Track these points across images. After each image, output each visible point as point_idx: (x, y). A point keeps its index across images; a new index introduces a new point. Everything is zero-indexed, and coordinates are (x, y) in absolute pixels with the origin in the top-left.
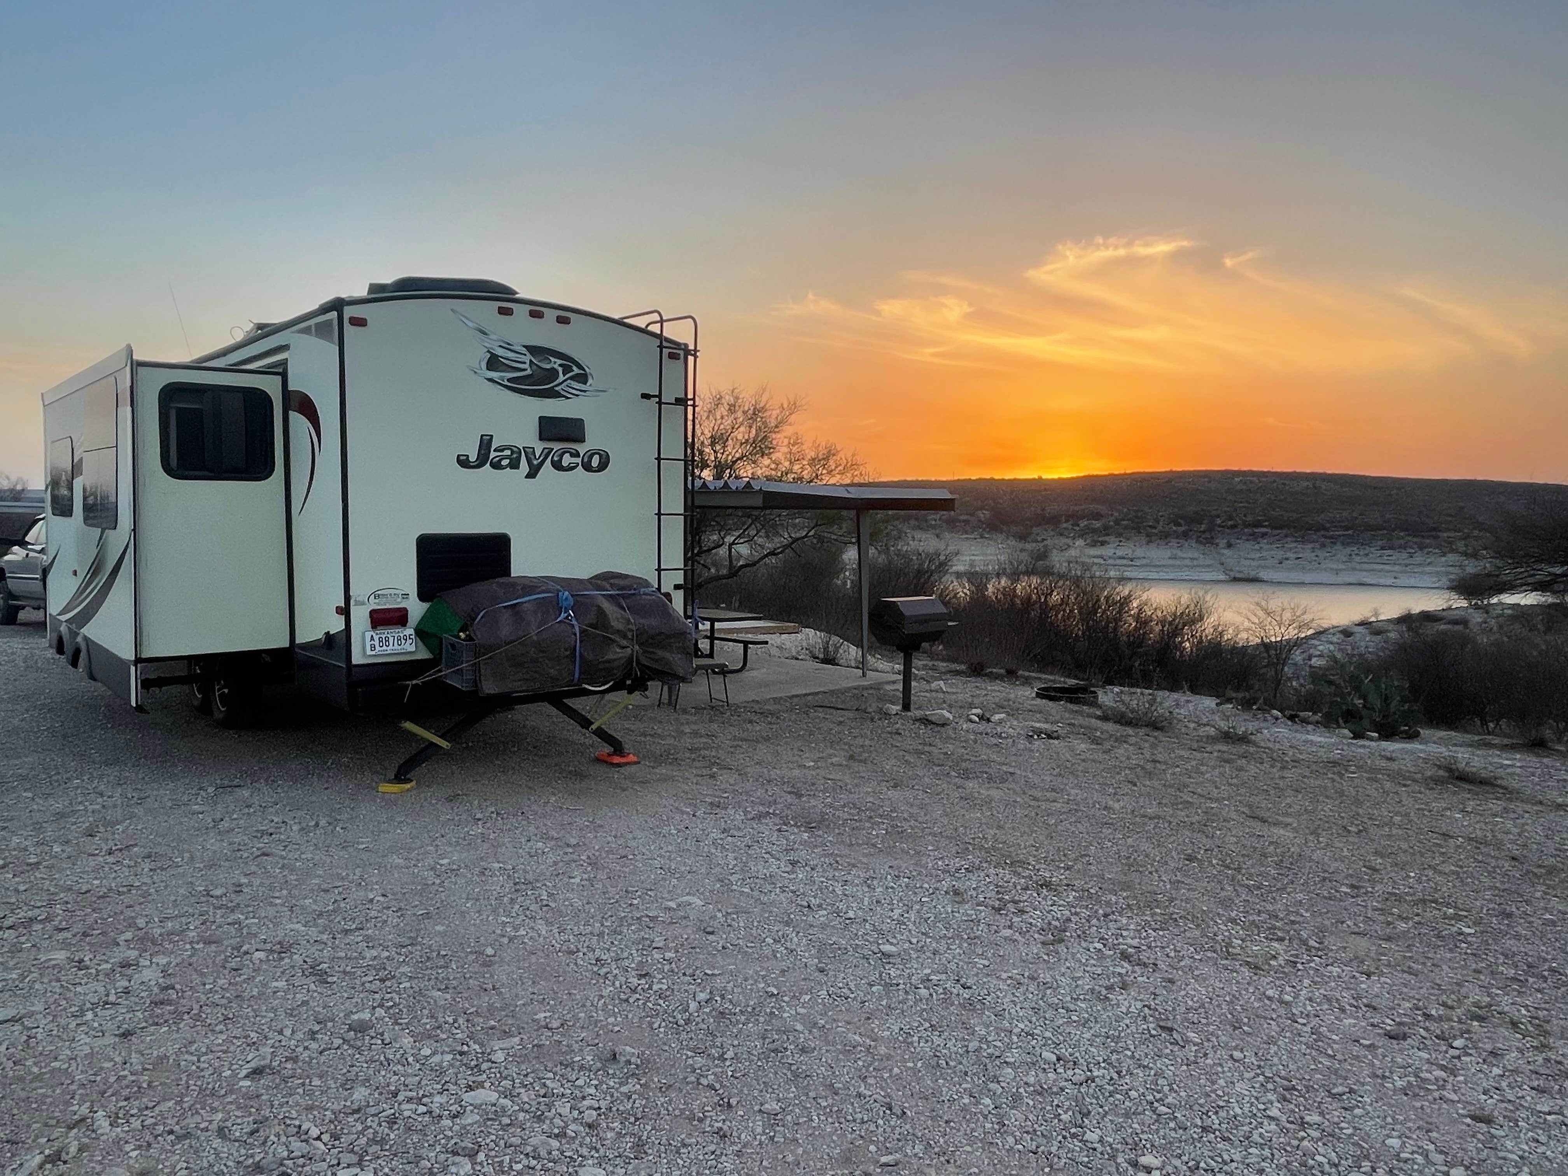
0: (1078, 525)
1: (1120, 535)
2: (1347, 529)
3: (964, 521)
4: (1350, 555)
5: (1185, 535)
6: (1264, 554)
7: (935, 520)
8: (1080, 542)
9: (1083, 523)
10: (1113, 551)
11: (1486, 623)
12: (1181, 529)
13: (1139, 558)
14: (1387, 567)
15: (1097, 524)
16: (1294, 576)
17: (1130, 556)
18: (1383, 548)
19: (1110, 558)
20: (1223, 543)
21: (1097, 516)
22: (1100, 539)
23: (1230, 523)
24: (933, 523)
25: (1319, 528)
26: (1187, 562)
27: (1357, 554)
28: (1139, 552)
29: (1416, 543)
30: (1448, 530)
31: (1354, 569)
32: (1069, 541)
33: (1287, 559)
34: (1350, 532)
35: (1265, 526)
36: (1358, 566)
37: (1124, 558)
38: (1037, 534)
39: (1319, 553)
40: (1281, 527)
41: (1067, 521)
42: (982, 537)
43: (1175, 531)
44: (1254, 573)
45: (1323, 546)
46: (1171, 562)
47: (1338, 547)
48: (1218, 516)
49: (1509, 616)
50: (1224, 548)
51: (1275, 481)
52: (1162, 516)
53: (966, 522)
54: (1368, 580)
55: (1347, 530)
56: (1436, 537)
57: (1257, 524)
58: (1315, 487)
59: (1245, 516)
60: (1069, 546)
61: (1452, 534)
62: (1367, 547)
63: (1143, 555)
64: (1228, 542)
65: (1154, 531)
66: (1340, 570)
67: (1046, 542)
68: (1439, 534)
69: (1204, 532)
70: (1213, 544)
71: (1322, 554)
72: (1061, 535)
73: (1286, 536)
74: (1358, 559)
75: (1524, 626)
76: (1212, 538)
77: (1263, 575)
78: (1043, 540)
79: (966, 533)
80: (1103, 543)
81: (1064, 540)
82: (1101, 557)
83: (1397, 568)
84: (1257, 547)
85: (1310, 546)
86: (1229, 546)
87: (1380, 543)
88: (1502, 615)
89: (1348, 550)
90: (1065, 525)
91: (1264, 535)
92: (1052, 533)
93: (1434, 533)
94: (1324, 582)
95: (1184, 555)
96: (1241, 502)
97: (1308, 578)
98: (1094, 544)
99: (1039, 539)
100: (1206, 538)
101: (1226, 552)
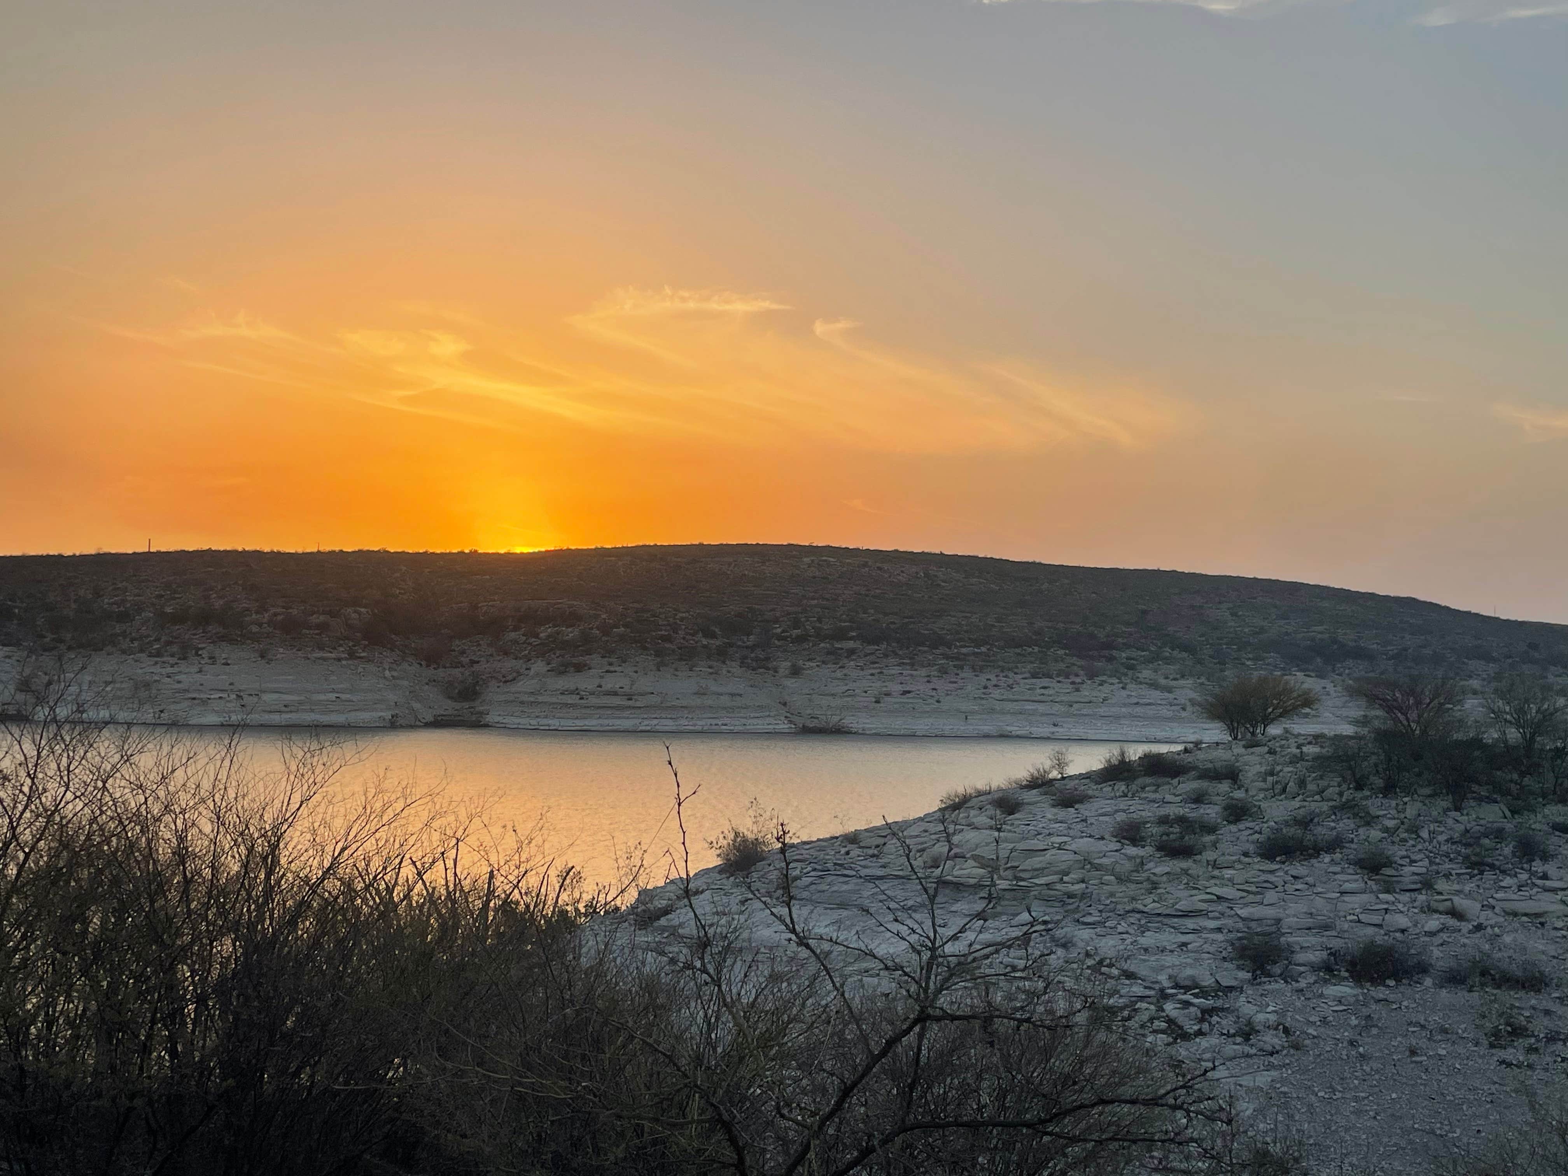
0: (537, 636)
1: (608, 653)
2: (978, 644)
3: (318, 626)
4: (985, 687)
5: (722, 654)
6: (851, 685)
7: (260, 625)
8: (539, 666)
9: (545, 632)
10: (597, 681)
11: (1272, 773)
12: (716, 643)
13: (641, 695)
14: (1041, 708)
15: (571, 634)
16: (898, 724)
17: (627, 689)
18: (1034, 676)
19: (592, 694)
20: (784, 666)
21: (572, 618)
22: (575, 661)
23: (796, 632)
24: (255, 629)
25: (937, 642)
26: (725, 700)
27: (995, 686)
28: (644, 683)
29: (1082, 667)
30: (1127, 646)
31: (992, 711)
32: (519, 664)
33: (888, 694)
34: (983, 649)
35: (852, 638)
36: (998, 706)
37: (615, 694)
38: (463, 652)
39: (937, 683)
40: (876, 641)
41: (516, 629)
42: (352, 656)
43: (705, 646)
44: (836, 719)
45: (943, 671)
46: (698, 701)
47: (967, 673)
48: (776, 621)
49: (1317, 758)
50: (786, 677)
51: (865, 565)
52: (682, 619)
53: (323, 627)
54: (1014, 729)
55: (978, 647)
56: (1111, 659)
57: (840, 635)
58: (927, 575)
59: (820, 620)
60: (519, 674)
61: (1134, 653)
62: (1011, 674)
63: (650, 690)
64: (793, 666)
65: (667, 645)
66: (973, 713)
67: (476, 667)
68: (1115, 653)
69: (752, 648)
70: (768, 669)
71: (941, 685)
72: (506, 653)
73: (886, 656)
74: (996, 693)
75: (1344, 780)
76: (767, 659)
77: (850, 721)
78: (473, 662)
79: (321, 649)
80: (579, 668)
81: (509, 664)
82: (576, 692)
83: (1056, 708)
84: (839, 674)
85: (923, 672)
86: (796, 672)
87: (1029, 667)
88: (1301, 758)
89: (982, 679)
90: (513, 635)
91: (851, 652)
92: (491, 650)
93: (1106, 653)
94: (947, 733)
95: (721, 690)
96: (813, 599)
97: (921, 725)
98: (561, 671)
99: (465, 660)
100: (757, 659)
101: (790, 683)
